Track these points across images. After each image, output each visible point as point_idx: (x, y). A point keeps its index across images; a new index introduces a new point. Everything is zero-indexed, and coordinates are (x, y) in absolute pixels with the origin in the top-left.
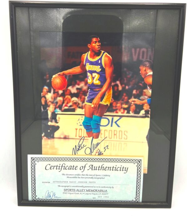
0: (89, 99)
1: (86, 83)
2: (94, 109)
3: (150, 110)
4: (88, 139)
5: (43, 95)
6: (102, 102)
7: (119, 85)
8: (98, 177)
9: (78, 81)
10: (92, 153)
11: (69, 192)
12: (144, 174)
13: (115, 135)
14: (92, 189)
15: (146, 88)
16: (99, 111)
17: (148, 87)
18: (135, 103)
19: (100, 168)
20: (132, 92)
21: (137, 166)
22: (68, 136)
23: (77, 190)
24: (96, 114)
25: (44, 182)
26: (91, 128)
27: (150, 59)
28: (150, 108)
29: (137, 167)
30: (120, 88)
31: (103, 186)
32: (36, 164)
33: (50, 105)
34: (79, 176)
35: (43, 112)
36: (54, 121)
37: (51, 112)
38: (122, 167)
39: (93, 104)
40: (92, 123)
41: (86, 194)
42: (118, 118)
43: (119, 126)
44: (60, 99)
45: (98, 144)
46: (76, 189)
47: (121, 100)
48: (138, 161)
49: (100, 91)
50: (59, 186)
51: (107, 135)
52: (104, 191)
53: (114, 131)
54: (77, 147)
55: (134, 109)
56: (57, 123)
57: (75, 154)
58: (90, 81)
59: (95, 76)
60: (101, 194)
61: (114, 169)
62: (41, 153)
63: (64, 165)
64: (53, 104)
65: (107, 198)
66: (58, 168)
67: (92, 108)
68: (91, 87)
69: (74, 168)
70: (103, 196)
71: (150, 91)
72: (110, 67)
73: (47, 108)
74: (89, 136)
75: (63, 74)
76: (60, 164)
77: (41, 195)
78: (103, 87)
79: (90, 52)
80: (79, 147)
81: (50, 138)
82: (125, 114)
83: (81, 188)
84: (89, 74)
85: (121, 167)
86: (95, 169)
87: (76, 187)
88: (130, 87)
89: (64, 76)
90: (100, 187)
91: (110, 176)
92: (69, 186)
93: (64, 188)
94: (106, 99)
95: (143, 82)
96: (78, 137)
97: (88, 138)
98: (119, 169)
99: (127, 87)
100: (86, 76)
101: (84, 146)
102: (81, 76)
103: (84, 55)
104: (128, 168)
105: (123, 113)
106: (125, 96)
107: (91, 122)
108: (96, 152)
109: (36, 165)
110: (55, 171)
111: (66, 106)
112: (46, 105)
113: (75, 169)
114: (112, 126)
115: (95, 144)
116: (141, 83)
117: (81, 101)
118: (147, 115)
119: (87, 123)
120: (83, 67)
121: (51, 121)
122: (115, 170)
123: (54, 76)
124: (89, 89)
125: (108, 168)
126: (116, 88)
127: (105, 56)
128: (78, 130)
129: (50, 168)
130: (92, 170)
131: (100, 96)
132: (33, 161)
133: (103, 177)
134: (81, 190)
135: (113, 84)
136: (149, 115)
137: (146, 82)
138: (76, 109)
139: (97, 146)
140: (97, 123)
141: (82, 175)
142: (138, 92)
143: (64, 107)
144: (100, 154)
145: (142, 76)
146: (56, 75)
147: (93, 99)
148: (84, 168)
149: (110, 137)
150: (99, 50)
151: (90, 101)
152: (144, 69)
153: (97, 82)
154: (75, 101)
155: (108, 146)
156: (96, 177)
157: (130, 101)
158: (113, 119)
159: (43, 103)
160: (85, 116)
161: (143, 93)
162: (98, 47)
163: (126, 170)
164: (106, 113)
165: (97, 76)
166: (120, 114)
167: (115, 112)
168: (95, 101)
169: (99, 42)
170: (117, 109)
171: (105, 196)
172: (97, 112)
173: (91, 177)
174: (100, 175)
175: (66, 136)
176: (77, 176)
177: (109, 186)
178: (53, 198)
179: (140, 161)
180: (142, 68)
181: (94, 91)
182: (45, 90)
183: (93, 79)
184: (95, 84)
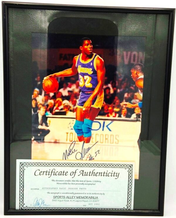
0: (81, 102)
1: (78, 86)
3: (141, 113)
4: (79, 144)
5: (33, 97)
6: (94, 105)
7: (111, 88)
8: (89, 183)
9: (69, 83)
11: (58, 199)
12: (136, 180)
13: (106, 139)
14: (83, 195)
15: (137, 91)
16: (90, 115)
18: (127, 106)
19: (91, 174)
20: (124, 95)
21: (128, 171)
22: (59, 140)
23: (67, 197)
24: (88, 118)
25: (33, 189)
26: (82, 132)
27: (141, 62)
28: (141, 112)
30: (112, 91)
31: (94, 193)
32: (25, 169)
33: (40, 108)
34: (70, 182)
36: (44, 124)
39: (85, 107)
40: (84, 127)
41: (77, 201)
42: (110, 122)
43: (110, 130)
44: (51, 102)
45: (89, 149)
46: (66, 195)
47: (112, 104)
48: (129, 166)
49: (92, 94)
50: (48, 193)
51: (98, 139)
52: (95, 198)
53: (106, 135)
54: (68, 152)
55: (126, 113)
56: (48, 126)
57: (66, 159)
58: (81, 84)
60: (92, 201)
61: (105, 174)
62: (30, 158)
63: (53, 171)
64: (44, 107)
65: (98, 206)
66: (48, 173)
67: (84, 111)
68: (82, 90)
69: (64, 173)
70: (93, 203)
71: (142, 95)
72: (102, 69)
73: (38, 111)
75: (55, 76)
76: (50, 170)
77: (29, 203)
79: (82, 54)
80: (70, 152)
81: (40, 142)
82: (117, 118)
83: (71, 195)
84: (80, 77)
85: (112, 172)
86: (86, 174)
87: (66, 193)
88: (122, 90)
90: (90, 194)
91: (100, 182)
92: (59, 193)
93: (53, 195)
94: (98, 102)
96: (68, 142)
97: (79, 142)
98: (110, 175)
99: (119, 91)
101: (75, 150)
102: (73, 79)
103: (76, 57)
104: (119, 173)
105: (115, 116)
106: (117, 100)
107: (82, 126)
108: (87, 157)
109: (25, 171)
110: (45, 177)
111: (57, 109)
112: (37, 108)
113: (66, 175)
114: (103, 130)
115: (86, 149)
117: (72, 104)
118: (139, 119)
119: (78, 127)
120: (75, 70)
121: (42, 125)
122: (106, 176)
123: (45, 78)
124: (81, 92)
125: (99, 174)
126: (107, 91)
127: (97, 59)
128: (69, 134)
129: (40, 173)
130: (83, 175)
131: (91, 99)
132: (22, 166)
133: (94, 183)
134: (71, 197)
135: (104, 87)
136: (140, 119)
137: (137, 86)
138: (67, 112)
139: (88, 151)
140: (88, 127)
141: (73, 181)
143: (55, 110)
144: (91, 159)
145: (133, 79)
146: (48, 77)
147: (84, 102)
148: (74, 173)
149: (102, 141)
150: (91, 52)
151: (82, 104)
152: (135, 72)
153: (89, 85)
154: (66, 104)
155: (99, 150)
156: (86, 183)
157: (122, 104)
158: (104, 123)
159: (34, 105)
160: (76, 119)
161: (135, 96)
162: (90, 49)
163: (118, 175)
164: (97, 116)
165: (88, 79)
166: (111, 117)
167: (106, 116)
168: (87, 104)
169: (91, 44)
170: (108, 113)
171: (95, 203)
173: (82, 183)
174: (91, 181)
175: (56, 140)
176: (67, 182)
177: (100, 192)
178: (41, 207)
179: (131, 166)
180: (133, 71)
181: (86, 94)
182: (35, 93)
183: (85, 82)
184: (87, 87)
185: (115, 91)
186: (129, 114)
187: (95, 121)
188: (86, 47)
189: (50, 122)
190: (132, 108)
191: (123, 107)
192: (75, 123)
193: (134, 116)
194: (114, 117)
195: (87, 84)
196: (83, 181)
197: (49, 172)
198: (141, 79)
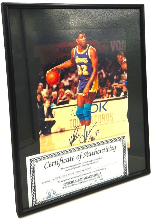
2: (85, 98)
3: (127, 91)
4: (81, 128)
5: (38, 92)
6: (91, 90)
7: (104, 73)
8: (93, 162)
9: (69, 74)
10: (86, 140)
11: (68, 185)
12: (128, 149)
13: (103, 118)
14: (88, 175)
15: (123, 73)
16: (89, 99)
17: (125, 72)
18: (116, 87)
19: (94, 153)
20: (114, 77)
22: (64, 129)
23: (76, 181)
24: (87, 102)
25: (44, 183)
26: (84, 116)
28: (127, 89)
29: (122, 144)
30: (104, 76)
31: (97, 170)
33: (45, 101)
34: (77, 166)
35: (39, 109)
36: (50, 116)
37: (47, 108)
38: (111, 147)
39: (84, 94)
40: (84, 112)
41: (84, 182)
42: (105, 102)
43: (105, 110)
44: (55, 93)
45: (90, 131)
46: (74, 180)
47: (106, 86)
49: (89, 80)
50: (59, 182)
51: (97, 120)
52: (98, 174)
53: (103, 115)
54: (73, 138)
55: (116, 92)
56: (53, 117)
57: (71, 145)
58: (79, 73)
59: (84, 67)
60: (97, 178)
61: (105, 150)
62: (39, 152)
63: (62, 159)
64: (49, 100)
65: (102, 180)
66: (57, 163)
67: (83, 97)
68: (81, 78)
69: (71, 159)
70: (98, 179)
71: (126, 75)
72: (95, 57)
73: (43, 105)
75: (57, 69)
76: (58, 159)
77: (41, 197)
78: (91, 77)
79: (78, 46)
80: (75, 137)
81: (47, 134)
82: (110, 98)
83: (80, 177)
84: (78, 66)
86: (90, 155)
87: (75, 177)
88: (111, 73)
89: (57, 71)
90: (95, 171)
91: (102, 158)
92: (68, 179)
93: (63, 182)
94: (94, 87)
95: (120, 68)
96: (73, 128)
97: (82, 127)
98: (109, 149)
99: (109, 74)
100: (76, 69)
101: (79, 135)
102: (72, 69)
103: (74, 49)
104: (116, 147)
106: (109, 82)
108: (90, 139)
109: (35, 167)
110: (54, 167)
111: (60, 99)
113: (73, 160)
114: (100, 111)
115: (88, 131)
116: (119, 69)
117: (73, 92)
118: (126, 96)
119: (80, 112)
120: (73, 61)
122: (106, 151)
123: (48, 72)
124: (80, 80)
125: (100, 151)
126: (101, 76)
127: (90, 49)
128: (72, 121)
129: (49, 165)
130: (87, 156)
131: (89, 85)
132: (32, 162)
133: (97, 161)
134: (79, 180)
135: (98, 73)
136: (127, 96)
137: (122, 68)
138: (69, 100)
139: (90, 133)
140: (88, 110)
141: (79, 164)
142: (118, 77)
143: (59, 101)
144: (93, 139)
145: (119, 63)
147: (83, 89)
148: (80, 156)
149: (100, 121)
150: (86, 44)
151: (81, 91)
152: (120, 57)
153: (86, 73)
154: (68, 93)
155: (98, 130)
156: (91, 162)
157: (112, 85)
158: (100, 104)
160: (78, 106)
161: (122, 77)
162: (84, 41)
164: (95, 100)
165: (85, 67)
166: (105, 98)
167: (102, 98)
169: (85, 37)
170: (103, 95)
171: (99, 178)
172: (88, 100)
173: (87, 163)
174: (94, 160)
175: (62, 129)
176: (75, 167)
177: (102, 168)
178: (53, 197)
179: (124, 137)
180: (118, 57)
181: (84, 81)
182: (40, 87)
183: (82, 70)
184: (84, 75)
185: (107, 75)
186: (119, 93)
187: (93, 104)
188: (81, 39)
189: (55, 112)
190: (121, 87)
191: (114, 88)
192: (77, 110)
193: (122, 94)
194: (107, 97)
195: (85, 72)
196: (87, 162)
197: (58, 161)
198: (125, 62)
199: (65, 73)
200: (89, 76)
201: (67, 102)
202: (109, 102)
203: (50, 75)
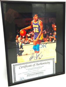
1: (33, 32)
3: (56, 40)
4: (35, 54)
6: (40, 39)
9: (30, 32)
10: (37, 59)
11: (29, 76)
16: (39, 42)
18: (51, 38)
19: (40, 64)
24: (38, 44)
25: (19, 74)
26: (36, 49)
31: (42, 71)
32: (15, 67)
34: (33, 69)
35: (17, 45)
37: (20, 45)
38: (48, 62)
40: (36, 47)
41: (36, 75)
43: (46, 47)
47: (46, 37)
50: (25, 74)
53: (45, 49)
54: (31, 57)
56: (23, 49)
57: (31, 60)
58: (35, 31)
62: (17, 62)
64: (21, 42)
67: (36, 41)
70: (42, 74)
71: (56, 33)
74: (35, 53)
75: (24, 29)
76: (25, 66)
77: (18, 80)
79: (34, 20)
82: (48, 42)
84: (34, 28)
87: (32, 73)
90: (40, 71)
92: (29, 73)
94: (41, 37)
95: (53, 30)
96: (31, 54)
99: (48, 32)
100: (33, 29)
101: (34, 56)
102: (31, 30)
103: (32, 21)
108: (39, 58)
111: (26, 42)
113: (31, 66)
114: (43, 47)
117: (32, 39)
119: (34, 47)
122: (46, 64)
123: (21, 30)
125: (43, 63)
126: (44, 33)
127: (40, 21)
128: (31, 51)
129: (21, 68)
130: (37, 65)
135: (43, 31)
139: (39, 56)
140: (38, 47)
147: (36, 38)
148: (34, 65)
150: (38, 19)
157: (49, 37)
158: (44, 45)
160: (34, 45)
164: (41, 43)
165: (37, 29)
166: (46, 42)
167: (44, 42)
168: (37, 39)
169: (37, 16)
175: (27, 54)
178: (23, 80)
179: (54, 59)
182: (17, 37)
186: (52, 40)
188: (35, 17)
189: (24, 47)
193: (54, 41)
196: (37, 67)
198: (55, 27)
199: (28, 31)
200: (39, 33)
201: (29, 43)
202: (47, 44)
203: (22, 32)
